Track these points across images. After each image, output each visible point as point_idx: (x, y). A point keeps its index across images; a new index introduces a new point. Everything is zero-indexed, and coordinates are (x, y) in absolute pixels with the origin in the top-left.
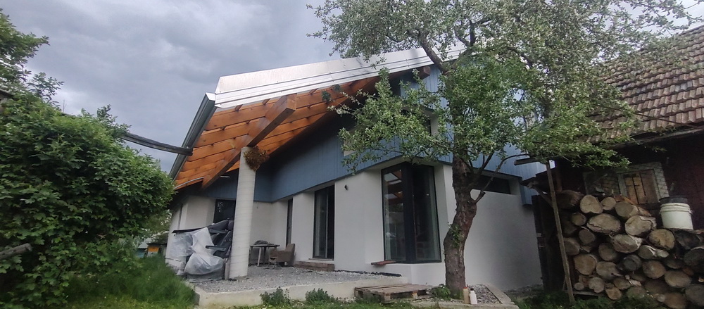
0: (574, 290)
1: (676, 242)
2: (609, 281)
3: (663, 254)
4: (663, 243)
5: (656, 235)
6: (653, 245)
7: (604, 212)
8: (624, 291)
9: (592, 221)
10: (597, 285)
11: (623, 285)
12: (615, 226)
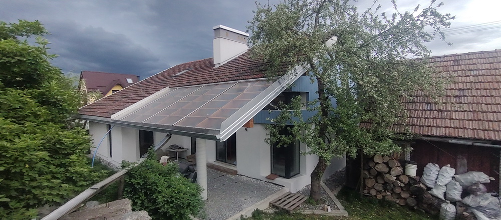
0: (363, 192)
1: (409, 182)
2: (378, 192)
3: (403, 185)
4: (404, 181)
5: (402, 177)
6: (400, 181)
7: (383, 163)
8: (383, 196)
9: (377, 166)
10: (373, 192)
11: (384, 194)
12: (386, 170)
